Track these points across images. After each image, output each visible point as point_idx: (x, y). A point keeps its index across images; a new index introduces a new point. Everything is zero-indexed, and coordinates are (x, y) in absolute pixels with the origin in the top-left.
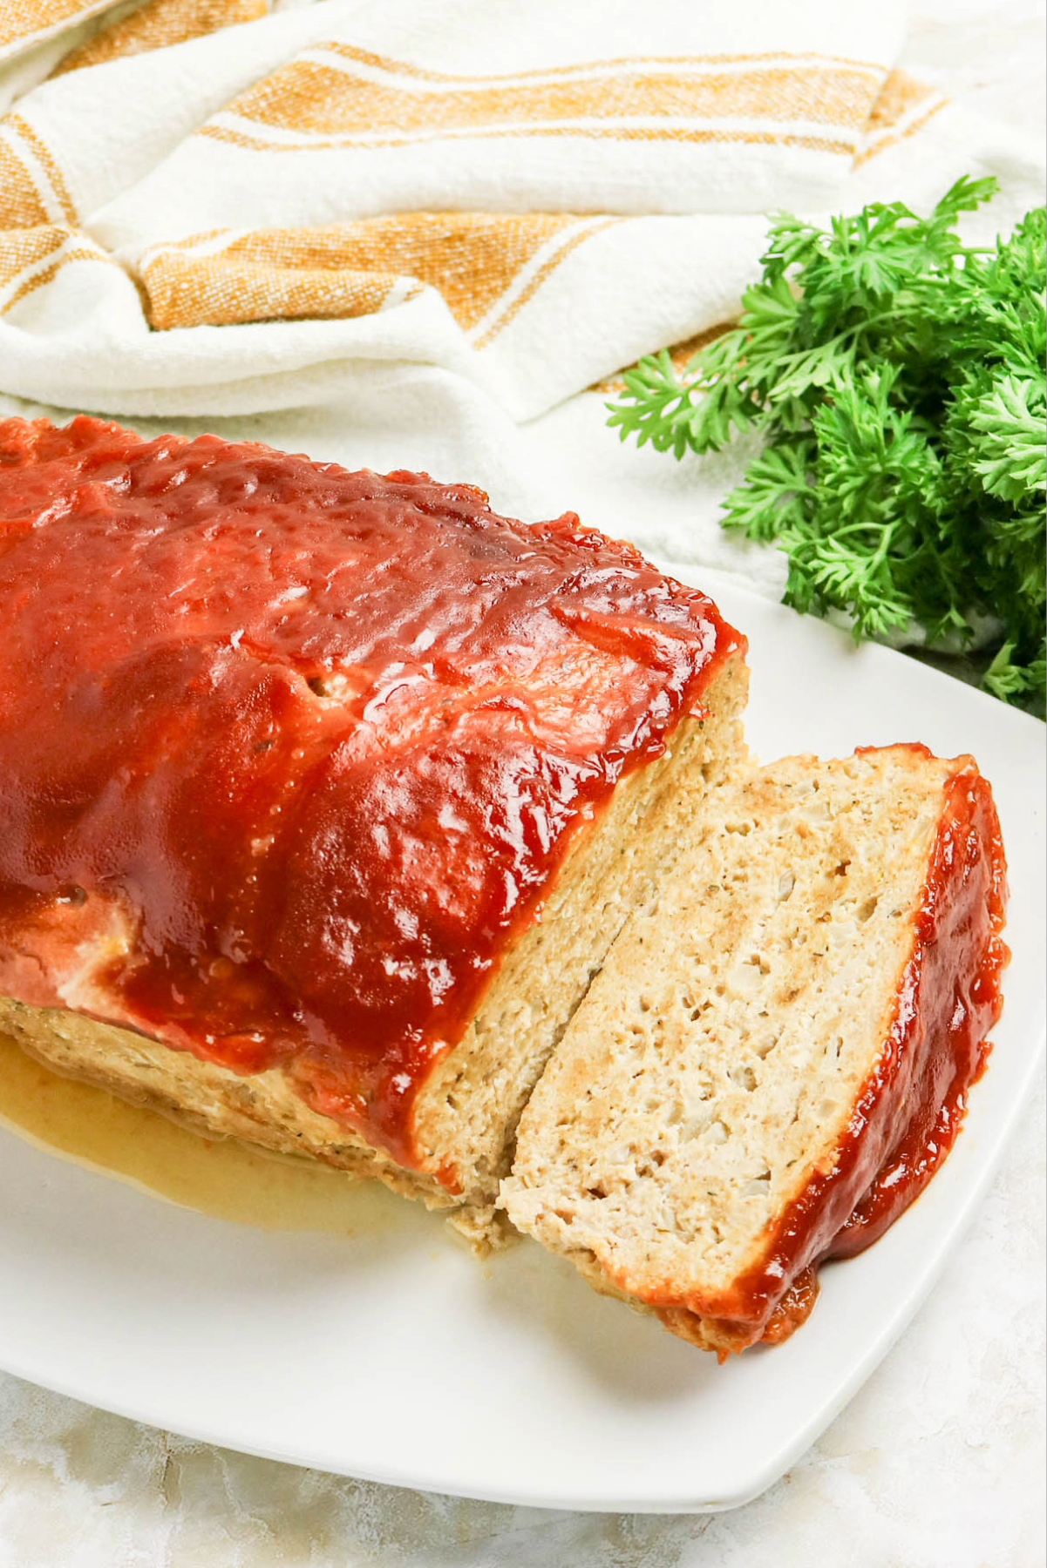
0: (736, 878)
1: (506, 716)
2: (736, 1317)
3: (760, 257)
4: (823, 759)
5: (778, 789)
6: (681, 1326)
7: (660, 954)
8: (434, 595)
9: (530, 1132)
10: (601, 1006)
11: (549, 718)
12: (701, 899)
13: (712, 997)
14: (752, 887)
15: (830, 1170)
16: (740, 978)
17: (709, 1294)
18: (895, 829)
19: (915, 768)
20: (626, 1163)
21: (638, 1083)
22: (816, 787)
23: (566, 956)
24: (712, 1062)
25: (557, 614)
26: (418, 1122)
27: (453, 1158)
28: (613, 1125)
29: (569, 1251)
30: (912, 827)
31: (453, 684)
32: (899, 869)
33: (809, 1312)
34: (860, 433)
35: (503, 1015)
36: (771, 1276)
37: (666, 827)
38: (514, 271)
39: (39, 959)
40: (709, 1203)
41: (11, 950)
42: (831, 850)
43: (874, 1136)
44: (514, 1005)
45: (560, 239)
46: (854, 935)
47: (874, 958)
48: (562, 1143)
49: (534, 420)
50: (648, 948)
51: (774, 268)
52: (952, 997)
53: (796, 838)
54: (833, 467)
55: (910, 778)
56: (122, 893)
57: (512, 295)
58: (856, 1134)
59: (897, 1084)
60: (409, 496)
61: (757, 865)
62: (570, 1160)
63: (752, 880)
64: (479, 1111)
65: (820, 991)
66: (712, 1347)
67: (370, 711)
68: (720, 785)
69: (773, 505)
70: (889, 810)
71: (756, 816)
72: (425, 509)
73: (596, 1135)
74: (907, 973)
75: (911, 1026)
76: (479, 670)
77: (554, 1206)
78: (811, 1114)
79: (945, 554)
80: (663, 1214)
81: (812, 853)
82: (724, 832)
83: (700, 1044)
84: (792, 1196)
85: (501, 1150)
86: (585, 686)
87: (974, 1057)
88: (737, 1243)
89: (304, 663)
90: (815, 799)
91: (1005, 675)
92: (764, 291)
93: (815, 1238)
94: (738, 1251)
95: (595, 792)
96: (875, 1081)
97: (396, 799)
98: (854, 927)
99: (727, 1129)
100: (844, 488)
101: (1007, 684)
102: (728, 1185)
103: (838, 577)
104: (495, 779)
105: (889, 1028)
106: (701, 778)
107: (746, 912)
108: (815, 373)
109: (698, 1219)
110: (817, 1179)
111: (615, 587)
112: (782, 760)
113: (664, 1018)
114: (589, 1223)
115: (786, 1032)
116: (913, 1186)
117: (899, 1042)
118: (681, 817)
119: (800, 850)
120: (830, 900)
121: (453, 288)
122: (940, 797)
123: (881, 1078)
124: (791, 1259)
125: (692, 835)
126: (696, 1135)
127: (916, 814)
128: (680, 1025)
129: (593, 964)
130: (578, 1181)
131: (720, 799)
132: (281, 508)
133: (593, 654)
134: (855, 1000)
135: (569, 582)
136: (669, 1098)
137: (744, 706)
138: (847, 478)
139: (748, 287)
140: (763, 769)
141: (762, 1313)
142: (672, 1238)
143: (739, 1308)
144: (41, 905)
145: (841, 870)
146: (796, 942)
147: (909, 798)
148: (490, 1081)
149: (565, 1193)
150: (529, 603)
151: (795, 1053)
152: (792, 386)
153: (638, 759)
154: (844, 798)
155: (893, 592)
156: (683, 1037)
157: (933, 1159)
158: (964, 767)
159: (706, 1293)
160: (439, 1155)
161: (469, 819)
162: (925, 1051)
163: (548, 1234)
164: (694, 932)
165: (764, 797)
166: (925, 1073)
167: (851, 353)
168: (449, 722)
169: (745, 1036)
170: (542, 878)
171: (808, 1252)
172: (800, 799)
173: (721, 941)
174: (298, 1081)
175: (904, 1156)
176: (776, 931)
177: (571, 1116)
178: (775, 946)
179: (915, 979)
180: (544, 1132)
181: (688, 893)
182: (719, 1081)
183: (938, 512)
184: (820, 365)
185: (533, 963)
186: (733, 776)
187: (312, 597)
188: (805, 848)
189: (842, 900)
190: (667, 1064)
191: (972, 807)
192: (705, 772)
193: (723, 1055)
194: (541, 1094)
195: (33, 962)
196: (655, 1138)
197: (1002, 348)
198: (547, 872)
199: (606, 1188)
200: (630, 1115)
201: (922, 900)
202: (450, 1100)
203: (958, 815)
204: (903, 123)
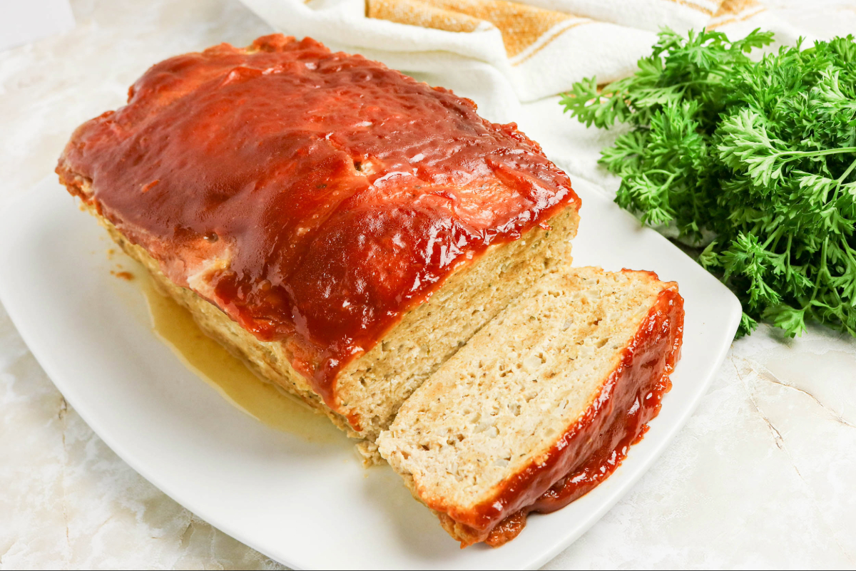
0: (545, 316)
1: (444, 200)
2: (471, 525)
3: (652, 45)
4: (606, 270)
5: (579, 280)
6: (446, 524)
7: (496, 343)
8: (431, 140)
9: (404, 412)
10: (460, 361)
11: (466, 207)
12: (525, 322)
13: (514, 368)
14: (551, 321)
15: (541, 463)
16: (530, 363)
17: (460, 509)
18: (629, 309)
19: (648, 283)
20: (444, 437)
21: (464, 400)
22: (598, 282)
23: (446, 329)
24: (502, 398)
25: (488, 162)
26: (338, 386)
27: (358, 411)
28: (444, 417)
29: (404, 473)
30: (637, 309)
31: (425, 180)
32: (624, 327)
33: (516, 535)
34: (672, 128)
35: (401, 346)
36: (495, 509)
37: (518, 283)
38: (540, 34)
39: (185, 262)
40: (476, 465)
41: (175, 255)
42: (595, 312)
43: (570, 453)
44: (409, 344)
45: (565, 24)
46: (591, 353)
47: (598, 366)
48: (418, 420)
49: (530, 102)
50: (492, 339)
51: (657, 51)
52: (634, 397)
53: (580, 303)
54: (654, 140)
55: (644, 287)
56: (234, 240)
57: (536, 45)
58: (560, 449)
59: (590, 430)
60: (438, 97)
61: (557, 312)
62: (418, 429)
63: (552, 318)
64: (378, 392)
65: (566, 376)
66: (459, 539)
67: (378, 183)
68: (553, 272)
69: (624, 158)
70: (629, 299)
71: (565, 290)
72: (444, 103)
73: (435, 420)
74: (611, 377)
75: (605, 404)
76: (440, 177)
77: (402, 449)
78: (541, 433)
79: (698, 194)
80: (453, 465)
81: (585, 312)
82: (547, 294)
83: (500, 388)
84: (517, 471)
85: (388, 416)
86: (490, 198)
87: (638, 431)
88: (483, 487)
89: (355, 153)
90: (595, 287)
91: (709, 256)
92: (649, 61)
93: (524, 497)
94: (481, 492)
95: (477, 247)
96: (578, 425)
97: (376, 225)
98: (593, 350)
99: (498, 432)
100: (657, 152)
101: (709, 261)
102: (488, 459)
103: (642, 191)
104: (427, 227)
105: (593, 401)
106: (543, 265)
107: (544, 332)
108: (661, 98)
109: (468, 472)
110: (533, 466)
111: (522, 158)
112: (586, 267)
113: (487, 372)
114: (416, 461)
115: (543, 392)
116: (587, 487)
117: (596, 409)
118: (527, 281)
119: (580, 309)
120: (586, 335)
121: (512, 38)
122: (655, 298)
123: (582, 424)
124: (508, 503)
125: (531, 292)
126: (482, 431)
127: (641, 303)
128: (494, 377)
129: (462, 339)
130: (418, 440)
131: (551, 279)
132: (377, 89)
133: (499, 185)
134: (582, 384)
135: (500, 150)
136: (475, 410)
137: (574, 236)
138: (660, 147)
139: (642, 58)
140: (575, 269)
141: (486, 526)
142: (452, 477)
143: (474, 520)
144: (195, 238)
145: (596, 323)
146: (563, 351)
147: (640, 296)
148: (389, 379)
149: (410, 444)
150: (476, 154)
151: (544, 402)
152: (647, 102)
153: (505, 238)
154: (609, 290)
155: (668, 207)
156: (493, 383)
157: (602, 475)
158: (671, 286)
159: (458, 508)
160: (349, 407)
161: (407, 243)
162: (611, 420)
163: (395, 462)
164: (516, 336)
165: (571, 282)
166: (608, 431)
167: (681, 94)
168: (415, 195)
169: (523, 390)
170: (435, 280)
171: (518, 503)
172: (588, 286)
173: (528, 343)
174: (287, 350)
175: (587, 469)
176: (555, 344)
177: (426, 409)
178: (552, 351)
179: (614, 381)
180: (411, 413)
181: (520, 318)
182: (503, 408)
183: (699, 172)
184: (663, 96)
185: (423, 324)
186: (560, 269)
187: (372, 127)
188: (583, 308)
189: (592, 336)
190: (481, 394)
191: (670, 308)
192: (546, 263)
193: (509, 396)
194: (416, 395)
195: (182, 263)
196: (462, 428)
197: (749, 98)
198: (438, 278)
199: (430, 446)
200: (454, 414)
201: (630, 343)
202: (363, 382)
203: (662, 308)
204: (743, 14)
